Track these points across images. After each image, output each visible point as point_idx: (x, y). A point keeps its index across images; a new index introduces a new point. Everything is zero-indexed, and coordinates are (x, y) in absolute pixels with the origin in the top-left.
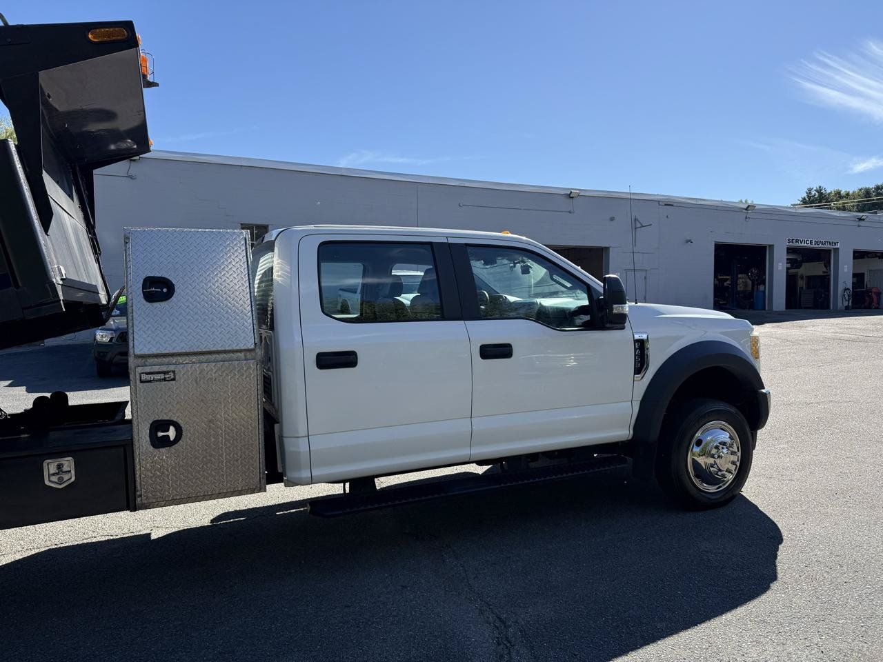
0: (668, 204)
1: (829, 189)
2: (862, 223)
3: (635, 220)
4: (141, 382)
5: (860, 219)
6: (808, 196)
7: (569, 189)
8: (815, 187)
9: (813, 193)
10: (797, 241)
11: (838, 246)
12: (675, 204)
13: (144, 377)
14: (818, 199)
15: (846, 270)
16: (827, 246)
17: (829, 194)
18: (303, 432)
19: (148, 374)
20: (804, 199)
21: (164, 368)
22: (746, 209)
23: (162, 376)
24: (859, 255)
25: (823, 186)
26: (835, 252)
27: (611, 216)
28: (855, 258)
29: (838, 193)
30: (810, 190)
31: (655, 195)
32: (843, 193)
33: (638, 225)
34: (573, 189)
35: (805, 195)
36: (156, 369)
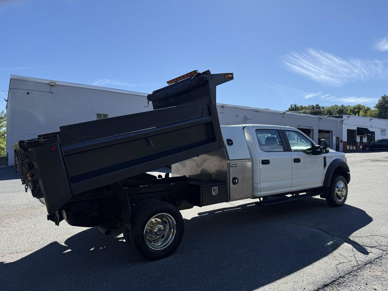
0: (256, 111)
1: (299, 105)
2: (321, 120)
3: (245, 117)
4: (231, 167)
5: (320, 118)
6: (291, 108)
7: (222, 104)
8: (293, 104)
9: (293, 106)
10: (300, 126)
11: (313, 128)
12: (259, 111)
13: (232, 166)
14: (294, 109)
15: (316, 137)
16: (310, 128)
17: (299, 107)
18: (259, 182)
19: (232, 165)
20: (290, 108)
21: (235, 163)
22: (283, 114)
23: (235, 165)
24: (320, 131)
25: (297, 104)
26: (312, 131)
27: (236, 115)
28: (319, 132)
29: (302, 107)
30: (292, 105)
31: (252, 108)
32: (303, 107)
33: (247, 119)
34: (224, 104)
35: (290, 107)
36: (234, 163)
